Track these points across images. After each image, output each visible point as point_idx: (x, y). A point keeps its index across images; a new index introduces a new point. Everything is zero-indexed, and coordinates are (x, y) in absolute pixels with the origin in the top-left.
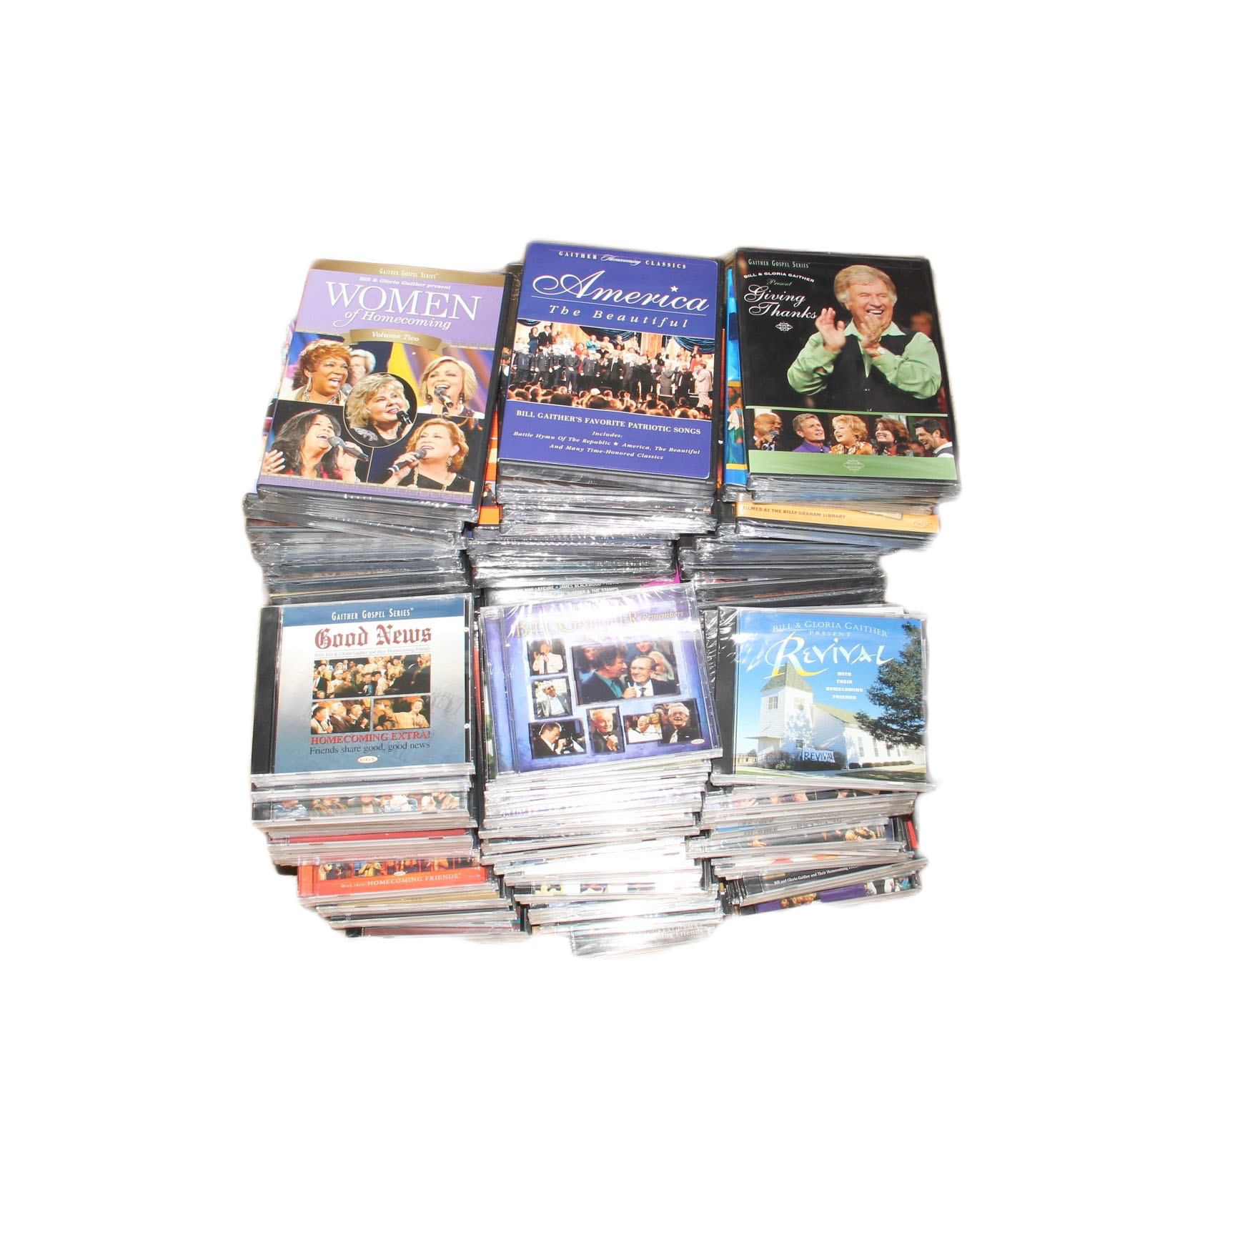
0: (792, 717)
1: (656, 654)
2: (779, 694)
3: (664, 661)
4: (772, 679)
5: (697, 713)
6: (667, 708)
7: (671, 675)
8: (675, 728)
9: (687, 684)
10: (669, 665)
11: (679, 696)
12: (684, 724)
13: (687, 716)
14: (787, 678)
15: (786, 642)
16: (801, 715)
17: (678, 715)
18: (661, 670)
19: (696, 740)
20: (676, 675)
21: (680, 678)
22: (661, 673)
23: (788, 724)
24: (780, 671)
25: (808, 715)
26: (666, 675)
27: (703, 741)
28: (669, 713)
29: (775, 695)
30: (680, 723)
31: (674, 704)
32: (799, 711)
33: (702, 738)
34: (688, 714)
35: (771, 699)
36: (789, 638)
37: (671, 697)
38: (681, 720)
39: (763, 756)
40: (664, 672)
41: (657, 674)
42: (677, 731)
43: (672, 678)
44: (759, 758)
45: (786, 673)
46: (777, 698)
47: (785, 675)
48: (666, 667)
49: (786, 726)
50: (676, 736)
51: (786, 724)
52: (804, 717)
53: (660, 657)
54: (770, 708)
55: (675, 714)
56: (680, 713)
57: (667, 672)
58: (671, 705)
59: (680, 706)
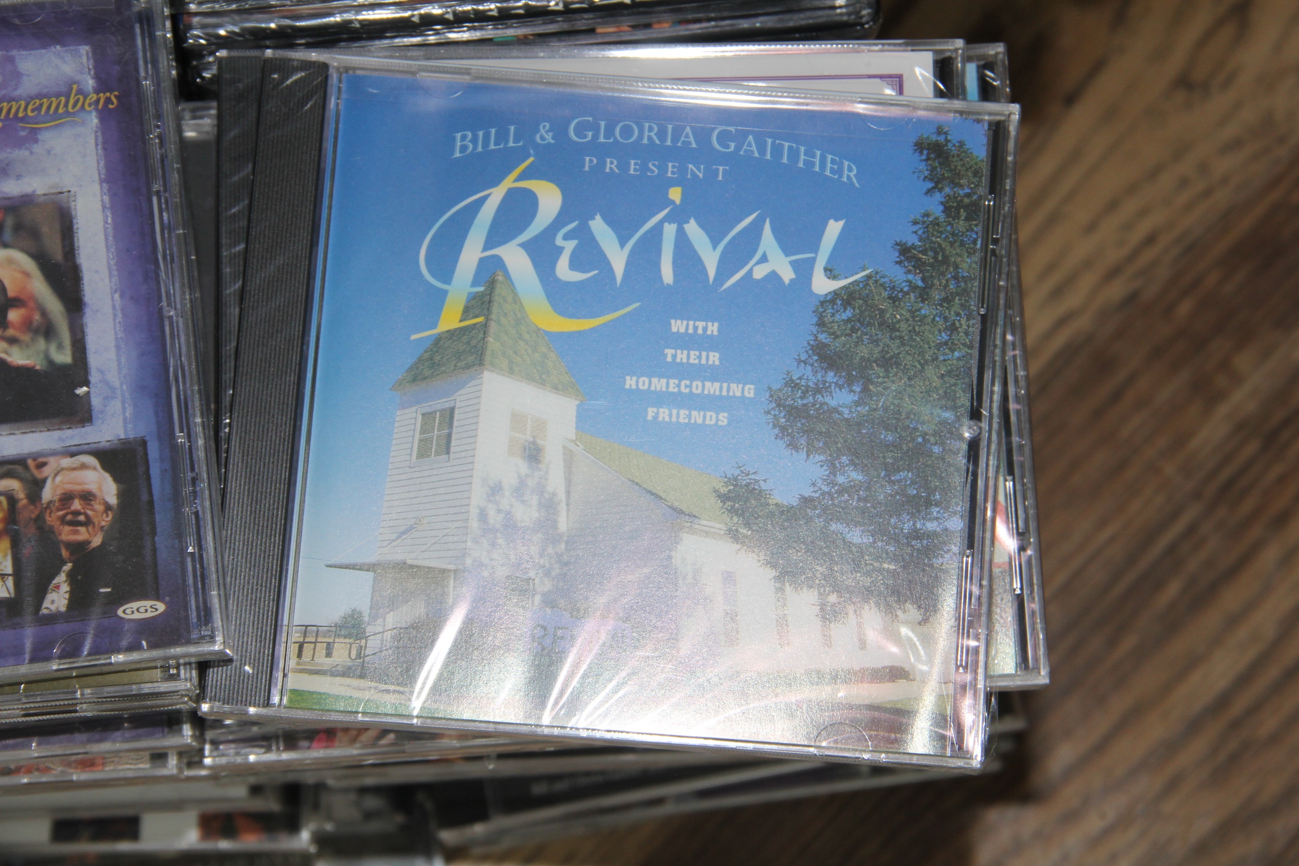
0: (495, 490)
1: (10, 261)
2: (460, 399)
3: (40, 287)
4: (438, 340)
5: (145, 497)
6: (39, 475)
7: (60, 347)
8: (65, 553)
9: (117, 383)
10: (54, 306)
11: (88, 429)
12: (97, 541)
13: (108, 508)
14: (490, 339)
15: (496, 195)
16: (531, 482)
17: (77, 505)
18: (27, 325)
19: (135, 605)
20: (79, 347)
21: (93, 360)
22: (26, 338)
23: (483, 516)
24: (467, 312)
25: (556, 481)
26: (41, 343)
27: (161, 607)
28: (48, 494)
29: (441, 404)
30: (82, 534)
31: (66, 462)
32: (523, 467)
33: (158, 598)
34: (113, 500)
35: (428, 417)
36: (508, 183)
37: (56, 434)
38: (88, 522)
39: (387, 636)
40: (36, 332)
41: (12, 341)
42: (68, 567)
43: (64, 357)
44: (373, 644)
45: (488, 320)
46: (449, 415)
47: (485, 325)
48: (44, 313)
49: (474, 524)
50: (65, 588)
51: (474, 512)
52: (541, 489)
53: (27, 274)
54: (423, 453)
55: (67, 498)
56: (87, 497)
57: (48, 331)
58: (53, 462)
59: (83, 466)
